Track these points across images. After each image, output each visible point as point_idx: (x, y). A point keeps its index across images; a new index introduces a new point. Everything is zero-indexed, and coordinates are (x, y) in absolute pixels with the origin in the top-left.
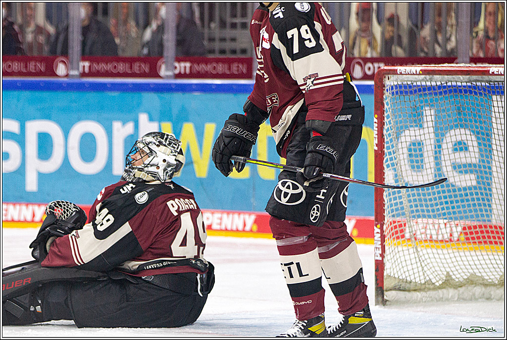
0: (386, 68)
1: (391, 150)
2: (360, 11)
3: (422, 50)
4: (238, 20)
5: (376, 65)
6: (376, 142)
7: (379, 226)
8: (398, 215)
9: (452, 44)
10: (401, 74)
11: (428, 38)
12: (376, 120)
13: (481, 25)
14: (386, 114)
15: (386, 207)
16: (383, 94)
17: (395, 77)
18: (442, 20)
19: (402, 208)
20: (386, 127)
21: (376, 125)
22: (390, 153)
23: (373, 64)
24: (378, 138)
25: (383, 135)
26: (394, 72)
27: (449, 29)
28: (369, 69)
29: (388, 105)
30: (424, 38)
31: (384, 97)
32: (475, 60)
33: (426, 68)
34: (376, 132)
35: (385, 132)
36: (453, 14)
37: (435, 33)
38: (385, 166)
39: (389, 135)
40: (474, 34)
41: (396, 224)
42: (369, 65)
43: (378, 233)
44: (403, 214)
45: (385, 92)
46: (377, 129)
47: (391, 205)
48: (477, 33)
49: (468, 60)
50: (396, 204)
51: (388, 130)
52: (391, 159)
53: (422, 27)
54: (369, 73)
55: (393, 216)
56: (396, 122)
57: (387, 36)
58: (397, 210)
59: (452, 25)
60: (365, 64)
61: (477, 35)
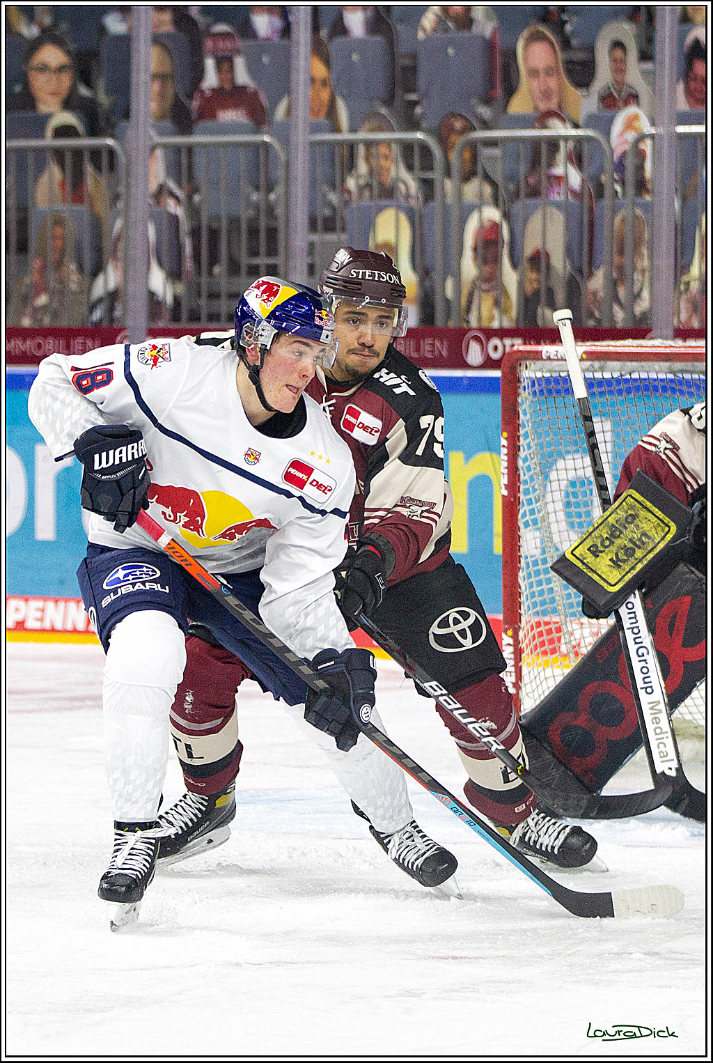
0: (522, 348)
1: (532, 496)
2: (480, 244)
3: (591, 315)
4: (262, 261)
5: (508, 342)
6: (505, 480)
7: (510, 632)
8: (544, 613)
9: (642, 305)
10: (549, 358)
11: (601, 294)
12: (504, 442)
13: (695, 270)
14: (522, 432)
15: (523, 598)
16: (517, 395)
17: (539, 364)
18: (627, 261)
19: (553, 600)
20: (522, 454)
21: (505, 451)
22: (530, 502)
23: (502, 339)
24: (508, 474)
25: (517, 469)
26: (537, 356)
27: (637, 276)
28: (496, 348)
29: (525, 414)
30: (595, 294)
31: (519, 400)
32: (683, 333)
33: (594, 348)
34: (506, 464)
35: (520, 463)
36: (645, 252)
37: (613, 284)
38: (521, 524)
39: (529, 468)
40: (682, 287)
41: (542, 628)
42: (496, 341)
43: (509, 644)
44: (555, 611)
45: (521, 391)
46: (506, 458)
47: (533, 595)
48: (688, 283)
49: (671, 333)
50: (541, 593)
51: (525, 460)
52: (532, 512)
53: (591, 274)
54: (495, 356)
55: (537, 613)
56: (541, 445)
57: (529, 289)
58: (543, 603)
59: (643, 271)
60: (488, 339)
61: (687, 289)
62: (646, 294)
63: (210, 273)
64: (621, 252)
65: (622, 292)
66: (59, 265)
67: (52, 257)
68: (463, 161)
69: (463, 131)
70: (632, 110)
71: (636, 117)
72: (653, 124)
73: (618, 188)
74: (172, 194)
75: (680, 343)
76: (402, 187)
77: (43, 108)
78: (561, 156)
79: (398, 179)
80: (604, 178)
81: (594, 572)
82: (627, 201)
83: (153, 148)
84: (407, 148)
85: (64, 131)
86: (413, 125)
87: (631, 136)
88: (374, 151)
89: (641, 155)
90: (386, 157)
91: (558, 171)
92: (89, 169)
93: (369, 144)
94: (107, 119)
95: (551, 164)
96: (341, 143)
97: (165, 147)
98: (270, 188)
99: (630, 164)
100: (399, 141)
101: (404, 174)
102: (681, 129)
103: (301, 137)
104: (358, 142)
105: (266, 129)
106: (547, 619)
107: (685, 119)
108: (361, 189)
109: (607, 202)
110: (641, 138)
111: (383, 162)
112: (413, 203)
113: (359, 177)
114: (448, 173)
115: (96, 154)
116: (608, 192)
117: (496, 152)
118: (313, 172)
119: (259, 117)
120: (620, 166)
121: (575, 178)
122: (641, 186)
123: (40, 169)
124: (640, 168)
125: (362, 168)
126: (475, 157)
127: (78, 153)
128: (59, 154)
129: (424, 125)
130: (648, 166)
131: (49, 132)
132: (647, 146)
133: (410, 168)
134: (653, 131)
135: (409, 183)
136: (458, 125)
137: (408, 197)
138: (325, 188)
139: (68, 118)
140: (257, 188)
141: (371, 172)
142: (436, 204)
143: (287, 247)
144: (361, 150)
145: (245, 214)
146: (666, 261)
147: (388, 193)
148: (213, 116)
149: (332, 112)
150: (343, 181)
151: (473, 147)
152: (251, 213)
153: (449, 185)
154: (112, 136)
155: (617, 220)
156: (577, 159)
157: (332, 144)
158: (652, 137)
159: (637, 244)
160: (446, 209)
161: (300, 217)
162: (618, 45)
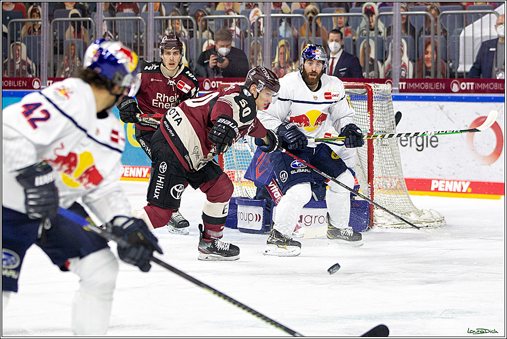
0: (224, 84)
5: (217, 82)
8: (231, 168)
13: (276, 60)
18: (254, 57)
19: (234, 164)
27: (258, 62)
36: (260, 54)
40: (272, 65)
41: (230, 173)
44: (234, 167)
47: (227, 162)
48: (274, 64)
50: (230, 162)
55: (228, 168)
58: (230, 165)
59: (260, 60)
60: (211, 82)
61: (274, 66)
64: (253, 54)
66: (73, 57)
67: (71, 55)
68: (202, 25)
69: (202, 16)
70: (256, 9)
71: (258, 11)
72: (263, 14)
73: (252, 34)
74: (109, 35)
76: (183, 33)
77: (67, 8)
78: (234, 24)
79: (182, 31)
80: (247, 31)
82: (255, 37)
83: (104, 21)
84: (184, 21)
85: (74, 15)
86: (186, 14)
87: (256, 17)
88: (174, 22)
89: (259, 23)
90: (178, 24)
91: (233, 28)
92: (82, 27)
93: (172, 20)
94: (88, 12)
95: (230, 27)
96: (163, 19)
97: (107, 20)
98: (141, 34)
99: (256, 26)
100: (181, 19)
101: (184, 29)
102: (272, 15)
103: (151, 17)
104: (169, 19)
105: (139, 15)
106: (232, 170)
107: (273, 12)
109: (248, 38)
110: (259, 18)
111: (177, 26)
112: (186, 38)
113: (169, 30)
114: (198, 29)
115: (85, 22)
116: (249, 35)
117: (213, 22)
118: (155, 28)
119: (137, 11)
120: (252, 27)
121: (238, 31)
122: (259, 33)
123: (67, 27)
124: (259, 27)
125: (170, 27)
126: (206, 24)
127: (79, 22)
128: (73, 23)
129: (189, 14)
130: (262, 26)
131: (70, 16)
132: (261, 20)
133: (186, 27)
134: (263, 16)
135: (185, 32)
136: (201, 14)
137: (185, 37)
138: (158, 34)
139: (76, 11)
140: (137, 34)
141: (173, 28)
142: (194, 38)
143: (147, 52)
144: (170, 21)
145: (133, 41)
146: (268, 57)
148: (122, 11)
149: (160, 10)
150: (164, 31)
151: (206, 20)
152: (134, 41)
153: (198, 32)
154: (90, 17)
155: (252, 43)
156: (238, 25)
157: (161, 20)
158: (263, 17)
159: (258, 52)
160: (197, 41)
161: (151, 43)
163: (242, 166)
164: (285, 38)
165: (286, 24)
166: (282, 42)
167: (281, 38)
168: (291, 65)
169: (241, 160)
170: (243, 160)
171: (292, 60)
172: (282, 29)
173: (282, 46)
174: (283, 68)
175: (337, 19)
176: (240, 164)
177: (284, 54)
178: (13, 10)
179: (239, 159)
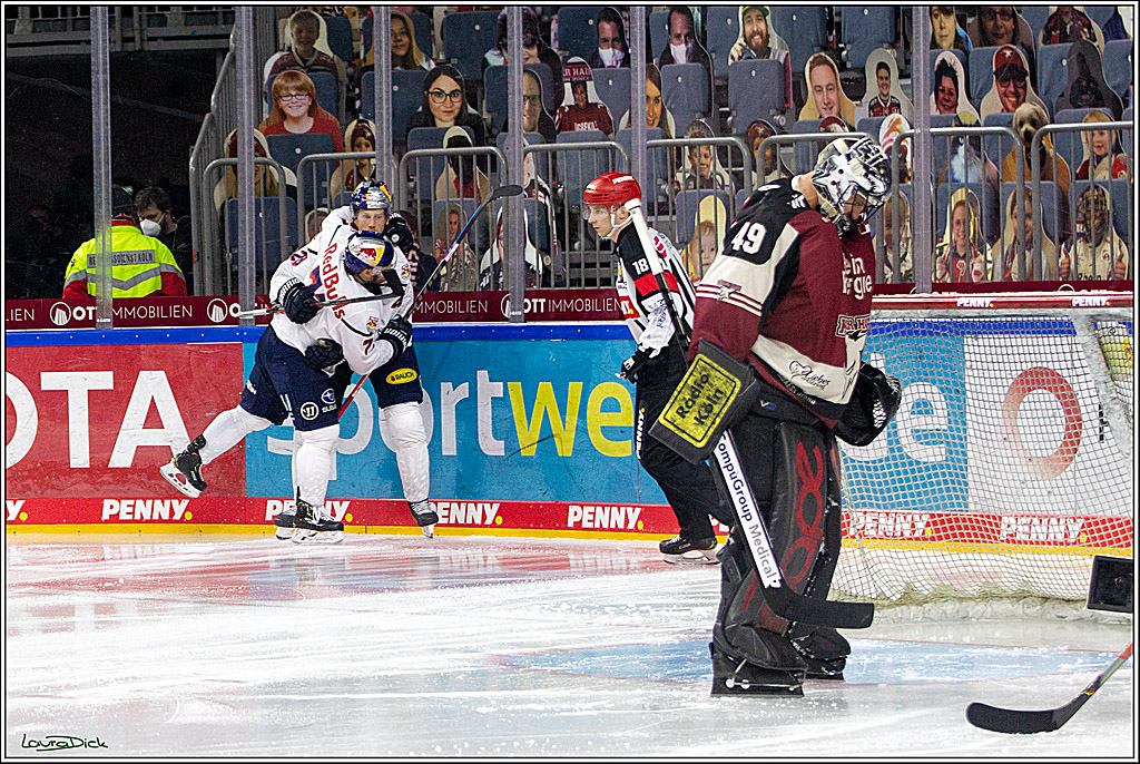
9: (907, 266)
13: (947, 239)
18: (892, 232)
27: (902, 244)
36: (908, 224)
40: (938, 252)
49: (930, 288)
59: (907, 239)
61: (941, 253)
62: (908, 257)
63: (572, 249)
64: (889, 226)
65: (890, 256)
67: (450, 237)
68: (765, 159)
69: (764, 136)
70: (895, 115)
71: (898, 121)
72: (912, 128)
74: (541, 188)
75: (936, 294)
76: (719, 179)
77: (440, 124)
79: (716, 173)
81: (684, 432)
83: (527, 152)
85: (457, 141)
86: (725, 131)
87: (894, 136)
88: (696, 151)
89: (903, 150)
90: (706, 156)
92: (476, 169)
93: (692, 147)
94: (490, 132)
96: (670, 146)
97: (533, 150)
99: (894, 156)
100: (713, 143)
101: (720, 168)
102: (933, 130)
103: (640, 142)
104: (685, 144)
105: (611, 135)
107: (935, 122)
108: (687, 181)
110: (903, 137)
111: (703, 160)
113: (686, 172)
114: (754, 169)
117: (791, 150)
118: (649, 168)
119: (607, 127)
122: (903, 176)
125: (688, 165)
126: (774, 156)
127: (468, 158)
128: (453, 159)
129: (734, 131)
130: (908, 158)
131: (445, 143)
132: (907, 143)
133: (724, 165)
134: (913, 131)
135: (725, 176)
136: (761, 131)
137: (723, 187)
138: (660, 181)
139: (460, 131)
141: (694, 168)
144: (687, 149)
146: (924, 232)
147: (708, 183)
148: (572, 128)
149: (663, 122)
150: (673, 176)
151: (773, 146)
153: (755, 176)
154: (495, 145)
157: (666, 145)
158: (911, 136)
159: (901, 220)
162: (882, 66)
163: (862, 497)
164: (967, 185)
165: (967, 150)
166: (960, 195)
167: (957, 184)
168: (983, 251)
169: (858, 483)
170: (866, 483)
171: (984, 238)
172: (958, 163)
173: (960, 203)
174: (964, 258)
175: (1093, 135)
176: (857, 494)
177: (965, 223)
178: (311, 130)
179: (854, 479)
